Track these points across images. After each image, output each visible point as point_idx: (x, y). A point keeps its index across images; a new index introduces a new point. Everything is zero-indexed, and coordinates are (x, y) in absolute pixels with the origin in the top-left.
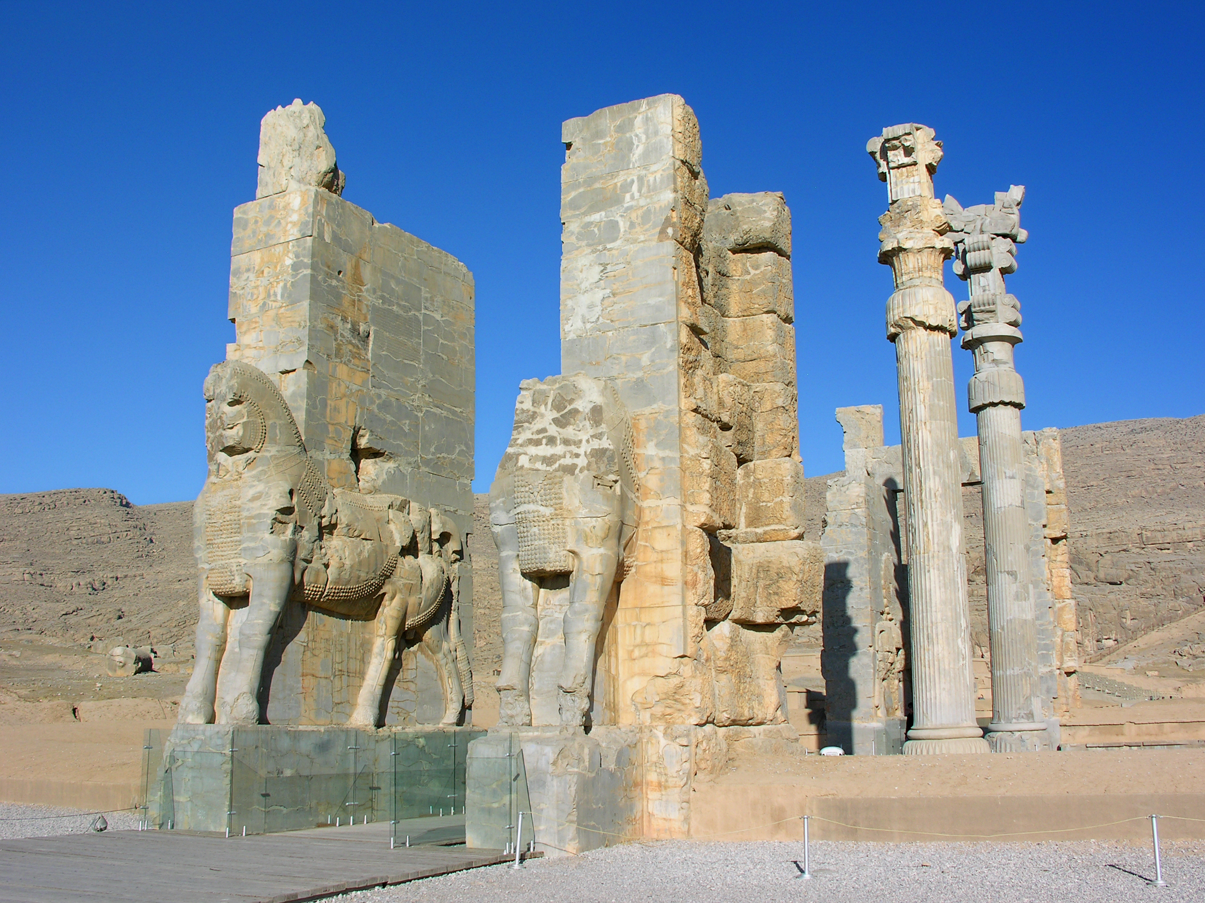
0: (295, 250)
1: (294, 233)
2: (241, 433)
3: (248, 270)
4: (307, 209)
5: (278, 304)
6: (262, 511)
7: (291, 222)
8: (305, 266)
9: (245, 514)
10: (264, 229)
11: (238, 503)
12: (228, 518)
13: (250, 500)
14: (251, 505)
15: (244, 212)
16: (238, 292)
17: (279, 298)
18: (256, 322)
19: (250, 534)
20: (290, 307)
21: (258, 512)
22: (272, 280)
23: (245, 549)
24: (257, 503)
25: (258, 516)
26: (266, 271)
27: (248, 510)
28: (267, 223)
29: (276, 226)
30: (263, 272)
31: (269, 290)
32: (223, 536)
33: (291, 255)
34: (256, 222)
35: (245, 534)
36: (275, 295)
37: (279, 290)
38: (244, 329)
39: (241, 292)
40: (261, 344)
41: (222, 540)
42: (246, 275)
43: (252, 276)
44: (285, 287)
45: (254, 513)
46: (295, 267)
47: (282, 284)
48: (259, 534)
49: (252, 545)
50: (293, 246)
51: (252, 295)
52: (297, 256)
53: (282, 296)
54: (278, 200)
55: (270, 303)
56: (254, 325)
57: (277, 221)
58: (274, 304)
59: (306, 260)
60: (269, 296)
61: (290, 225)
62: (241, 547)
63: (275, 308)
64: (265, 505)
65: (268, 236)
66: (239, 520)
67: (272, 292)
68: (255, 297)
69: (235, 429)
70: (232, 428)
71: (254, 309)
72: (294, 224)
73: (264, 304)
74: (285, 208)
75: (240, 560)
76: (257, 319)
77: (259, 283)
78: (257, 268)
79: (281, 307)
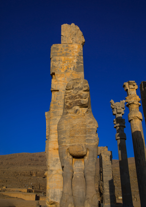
0: (77, 58)
1: (77, 54)
2: (87, 101)
3: (60, 61)
4: (80, 49)
5: (72, 71)
6: (93, 127)
7: (75, 51)
8: (81, 63)
9: (87, 127)
10: (65, 52)
11: (85, 123)
12: (82, 128)
13: (89, 123)
14: (89, 125)
15: (57, 46)
16: (56, 66)
17: (72, 69)
18: (63, 75)
19: (89, 135)
20: (77, 73)
21: (92, 127)
22: (69, 65)
23: (87, 139)
24: (91, 125)
25: (92, 129)
26: (66, 62)
27: (89, 126)
28: (66, 50)
29: (69, 51)
30: (65, 62)
31: (68, 67)
32: (79, 134)
33: (76, 60)
34: (62, 49)
35: (87, 134)
36: (71, 69)
37: (72, 68)
38: (58, 76)
39: (57, 66)
40: (66, 81)
41: (79, 135)
42: (59, 62)
43: (61, 62)
44: (74, 67)
45: (91, 128)
46: (78, 63)
47: (73, 66)
48: (92, 135)
49: (90, 138)
50: (76, 57)
51: (61, 67)
52: (78, 60)
53: (73, 69)
54: (70, 45)
55: (69, 71)
56: (63, 76)
57: (69, 50)
58: (70, 71)
59: (81, 62)
60: (68, 69)
61: (74, 52)
62: (86, 138)
63: (71, 72)
64: (94, 125)
65: (66, 53)
66: (86, 129)
67: (69, 68)
68: (63, 68)
69: (86, 99)
70: (85, 99)
71: (62, 71)
72: (76, 52)
73: (66, 71)
74: (72, 47)
75: (85, 143)
76: (64, 74)
77: (64, 65)
78: (63, 61)
79: (73, 72)
